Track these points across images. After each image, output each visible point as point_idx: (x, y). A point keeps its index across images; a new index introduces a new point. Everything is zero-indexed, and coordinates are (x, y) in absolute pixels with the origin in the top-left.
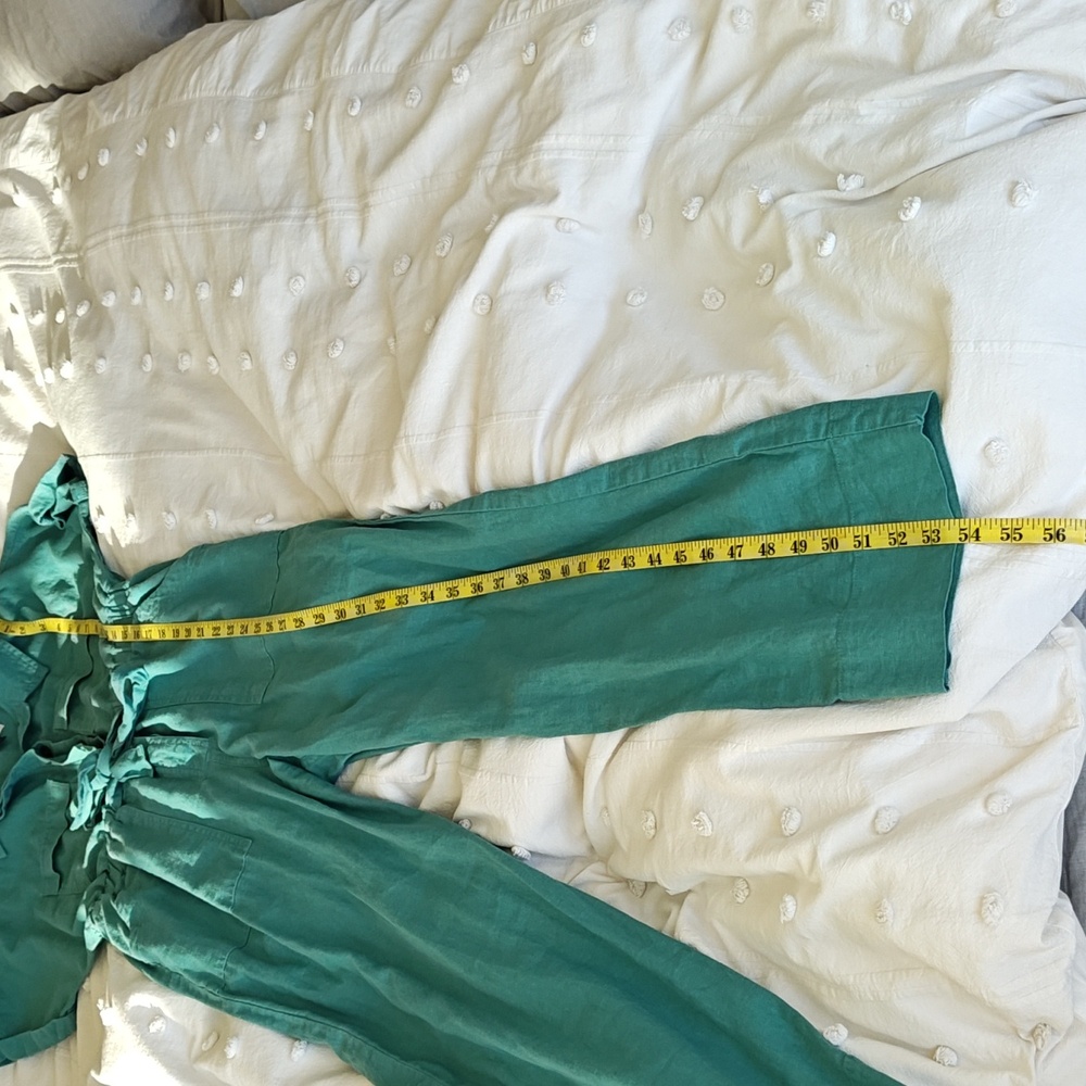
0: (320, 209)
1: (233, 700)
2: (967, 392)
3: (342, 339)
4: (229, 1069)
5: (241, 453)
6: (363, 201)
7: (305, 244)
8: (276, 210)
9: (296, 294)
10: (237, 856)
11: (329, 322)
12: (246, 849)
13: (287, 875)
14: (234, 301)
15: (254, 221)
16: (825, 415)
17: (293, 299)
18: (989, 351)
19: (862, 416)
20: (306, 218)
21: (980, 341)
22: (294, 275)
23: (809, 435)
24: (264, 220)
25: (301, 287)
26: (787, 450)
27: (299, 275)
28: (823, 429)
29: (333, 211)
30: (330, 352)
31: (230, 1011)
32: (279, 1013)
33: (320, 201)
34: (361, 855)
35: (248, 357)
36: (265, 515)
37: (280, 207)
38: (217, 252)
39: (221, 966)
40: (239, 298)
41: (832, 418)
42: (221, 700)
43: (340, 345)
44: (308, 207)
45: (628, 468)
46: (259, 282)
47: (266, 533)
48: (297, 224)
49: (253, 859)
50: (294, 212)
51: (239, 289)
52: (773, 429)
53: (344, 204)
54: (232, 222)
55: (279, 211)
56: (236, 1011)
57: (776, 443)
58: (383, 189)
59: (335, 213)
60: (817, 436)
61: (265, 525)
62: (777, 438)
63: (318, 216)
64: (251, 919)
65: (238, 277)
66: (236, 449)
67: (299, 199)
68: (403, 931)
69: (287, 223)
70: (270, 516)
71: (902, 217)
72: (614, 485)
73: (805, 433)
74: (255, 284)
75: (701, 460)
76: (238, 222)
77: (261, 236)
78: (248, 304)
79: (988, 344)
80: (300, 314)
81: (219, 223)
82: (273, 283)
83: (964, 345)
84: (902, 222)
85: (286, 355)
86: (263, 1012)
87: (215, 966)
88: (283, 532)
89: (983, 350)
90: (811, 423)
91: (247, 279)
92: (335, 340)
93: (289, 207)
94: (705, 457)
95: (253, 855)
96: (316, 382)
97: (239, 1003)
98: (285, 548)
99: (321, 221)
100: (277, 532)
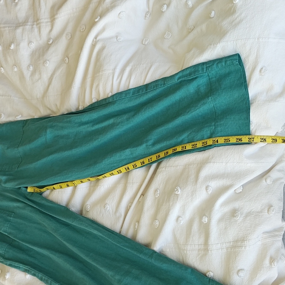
0: (38, 22)
1: (7, 170)
2: (256, 53)
3: (48, 60)
4: (6, 282)
5: (11, 97)
6: (53, 18)
7: (33, 33)
8: (23, 23)
9: (31, 48)
10: (9, 218)
11: (43, 55)
12: (12, 216)
13: (26, 224)
14: (11, 50)
15: (16, 27)
16: (205, 65)
17: (30, 49)
18: (262, 41)
19: (217, 64)
20: (33, 25)
21: (259, 38)
22: (30, 42)
23: (200, 72)
24: (20, 26)
25: (33, 46)
26: (193, 77)
27: (32, 42)
28: (205, 69)
29: (43, 23)
30: (45, 65)
31: (6, 264)
32: (21, 266)
33: (38, 20)
34: (52, 219)
35: (16, 67)
36: (19, 116)
37: (25, 22)
38: (4, 36)
39: (3, 250)
40: (12, 49)
41: (207, 66)
42: (3, 170)
43: (48, 62)
44: (34, 22)
45: (141, 89)
46: (19, 45)
47: (19, 121)
48: (30, 27)
49: (14, 219)
50: (29, 24)
51: (12, 47)
52: (188, 72)
53: (46, 20)
54: (9, 27)
55: (24, 23)
56: (8, 264)
57: (190, 76)
58: (60, 13)
59: (44, 23)
60: (203, 71)
61: (19, 118)
62: (190, 74)
63: (37, 25)
64: (14, 237)
65: (12, 43)
66: (9, 96)
67: (31, 20)
68: (65, 242)
69: (27, 27)
70: (20, 116)
71: (234, 2)
72: (135, 94)
73: (199, 71)
74: (18, 45)
75: (165, 84)
76: (11, 27)
77: (19, 31)
78: (16, 51)
79: (261, 39)
80: (33, 54)
81: (5, 27)
82: (24, 44)
83: (254, 39)
84: (234, 3)
85: (29, 66)
86: (16, 265)
87: (2, 250)
88: (25, 120)
89: (260, 40)
90: (201, 68)
91: (15, 44)
92: (46, 61)
93: (28, 22)
94: (166, 83)
95: (14, 218)
96: (40, 74)
97: (9, 262)
98: (25, 125)
99: (38, 26)
100: (23, 120)
